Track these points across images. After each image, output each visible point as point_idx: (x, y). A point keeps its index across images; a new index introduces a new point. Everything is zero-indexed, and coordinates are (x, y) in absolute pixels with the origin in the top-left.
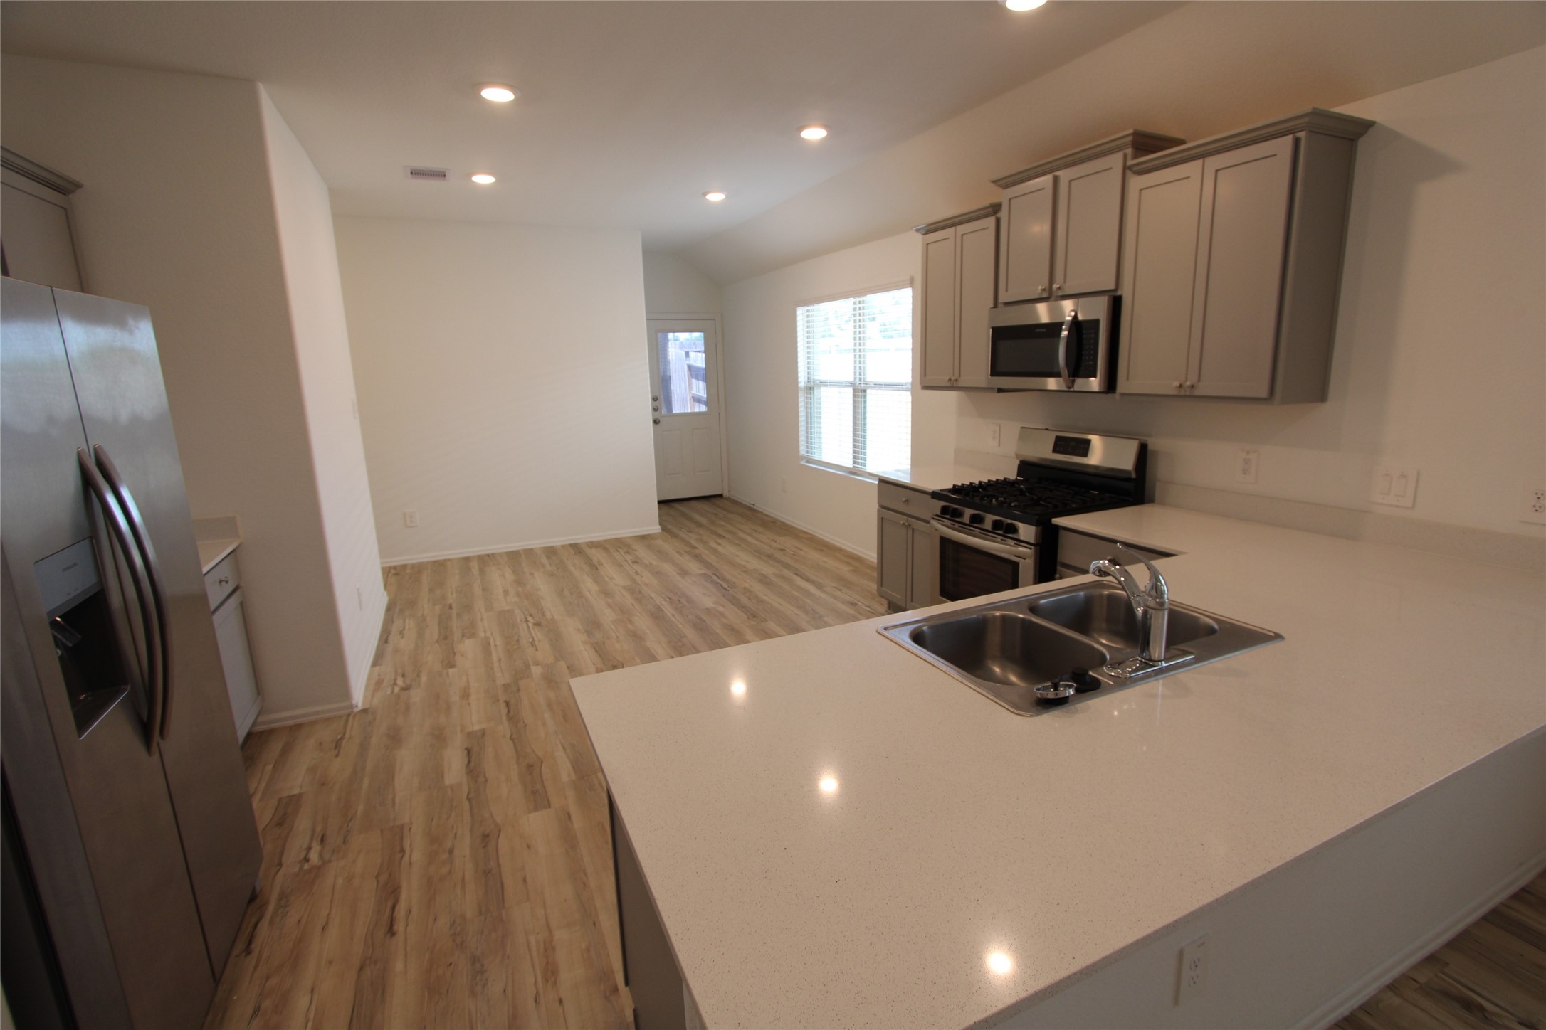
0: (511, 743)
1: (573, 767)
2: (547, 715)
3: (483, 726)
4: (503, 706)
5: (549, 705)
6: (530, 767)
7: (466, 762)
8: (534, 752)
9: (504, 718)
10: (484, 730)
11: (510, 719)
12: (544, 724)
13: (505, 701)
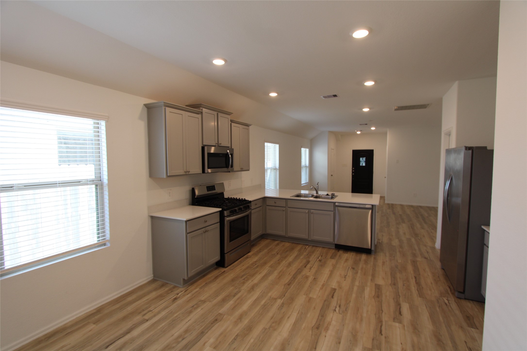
0: (383, 310)
1: (364, 290)
2: (365, 315)
3: (394, 324)
4: (383, 332)
5: (361, 320)
6: (378, 297)
7: (401, 309)
8: (375, 302)
9: (384, 323)
10: (394, 321)
11: (381, 322)
12: (367, 311)
13: (382, 335)
